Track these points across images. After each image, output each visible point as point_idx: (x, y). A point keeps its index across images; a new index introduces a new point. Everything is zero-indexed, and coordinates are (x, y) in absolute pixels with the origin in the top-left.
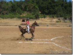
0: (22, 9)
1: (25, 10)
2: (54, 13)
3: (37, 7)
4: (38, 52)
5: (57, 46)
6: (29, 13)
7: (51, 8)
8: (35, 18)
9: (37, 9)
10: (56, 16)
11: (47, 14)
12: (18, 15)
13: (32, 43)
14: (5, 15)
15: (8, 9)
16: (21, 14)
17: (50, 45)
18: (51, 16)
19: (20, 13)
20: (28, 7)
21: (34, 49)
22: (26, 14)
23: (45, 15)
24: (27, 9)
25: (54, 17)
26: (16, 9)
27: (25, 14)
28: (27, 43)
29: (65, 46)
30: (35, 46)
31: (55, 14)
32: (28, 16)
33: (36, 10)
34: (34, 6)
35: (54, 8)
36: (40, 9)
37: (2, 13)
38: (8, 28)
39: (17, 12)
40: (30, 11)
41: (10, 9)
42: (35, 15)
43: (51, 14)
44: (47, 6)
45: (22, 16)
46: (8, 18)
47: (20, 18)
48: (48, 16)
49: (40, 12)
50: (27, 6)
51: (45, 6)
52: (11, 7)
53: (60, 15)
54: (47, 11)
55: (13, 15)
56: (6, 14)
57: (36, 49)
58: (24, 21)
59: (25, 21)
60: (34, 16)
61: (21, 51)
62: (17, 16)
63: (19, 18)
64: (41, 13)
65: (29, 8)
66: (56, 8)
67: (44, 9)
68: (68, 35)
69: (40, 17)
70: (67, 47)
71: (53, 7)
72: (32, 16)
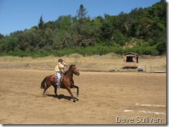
0: (124, 32)
1: (132, 34)
6: (141, 41)
8: (157, 52)
9: (161, 30)
12: (116, 46)
14: (88, 48)
15: (93, 34)
16: (122, 44)
19: (120, 42)
20: (140, 26)
22: (134, 44)
24: (138, 33)
26: (110, 35)
27: (132, 45)
32: (140, 48)
33: (160, 33)
34: (155, 24)
37: (81, 44)
38: (96, 76)
39: (114, 39)
40: (144, 36)
41: (98, 34)
42: (158, 46)
45: (124, 48)
46: (94, 53)
50: (137, 24)
52: (100, 30)
55: (106, 48)
56: (90, 44)
58: (132, 61)
59: (134, 59)
60: (155, 47)
62: (114, 48)
63: (120, 53)
65: (141, 30)
72: (149, 48)
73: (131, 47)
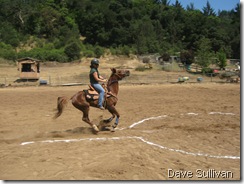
0: (17, 26)
2: (130, 42)
3: (70, 20)
4: (95, 171)
5: (151, 147)
6: (43, 41)
7: (117, 26)
8: (66, 58)
9: (71, 27)
10: (136, 50)
11: (106, 44)
12: (7, 48)
13: (67, 141)
16: (15, 45)
17: (130, 145)
18: (120, 49)
19: (11, 41)
20: (41, 19)
21: (80, 164)
22: (33, 45)
23: (101, 48)
24: (38, 29)
25: (127, 54)
27: (29, 46)
28: (51, 145)
29: (177, 145)
30: (79, 150)
31: (133, 42)
32: (42, 51)
33: (69, 31)
34: (62, 18)
35: (127, 25)
36: (80, 28)
40: (47, 33)
43: (118, 44)
44: (105, 17)
45: (18, 50)
47: (14, 59)
48: (108, 50)
49: (83, 38)
50: (38, 15)
51: (100, 18)
53: (148, 46)
54: (104, 35)
57: (87, 161)
58: (30, 70)
59: (33, 68)
60: (62, 50)
61: (35, 173)
63: (11, 58)
64: (85, 42)
65: (43, 25)
66: (135, 25)
67: (96, 28)
68: (181, 110)
69: (81, 53)
70: (185, 148)
71: (126, 21)
72: (54, 51)
73: (29, 49)
